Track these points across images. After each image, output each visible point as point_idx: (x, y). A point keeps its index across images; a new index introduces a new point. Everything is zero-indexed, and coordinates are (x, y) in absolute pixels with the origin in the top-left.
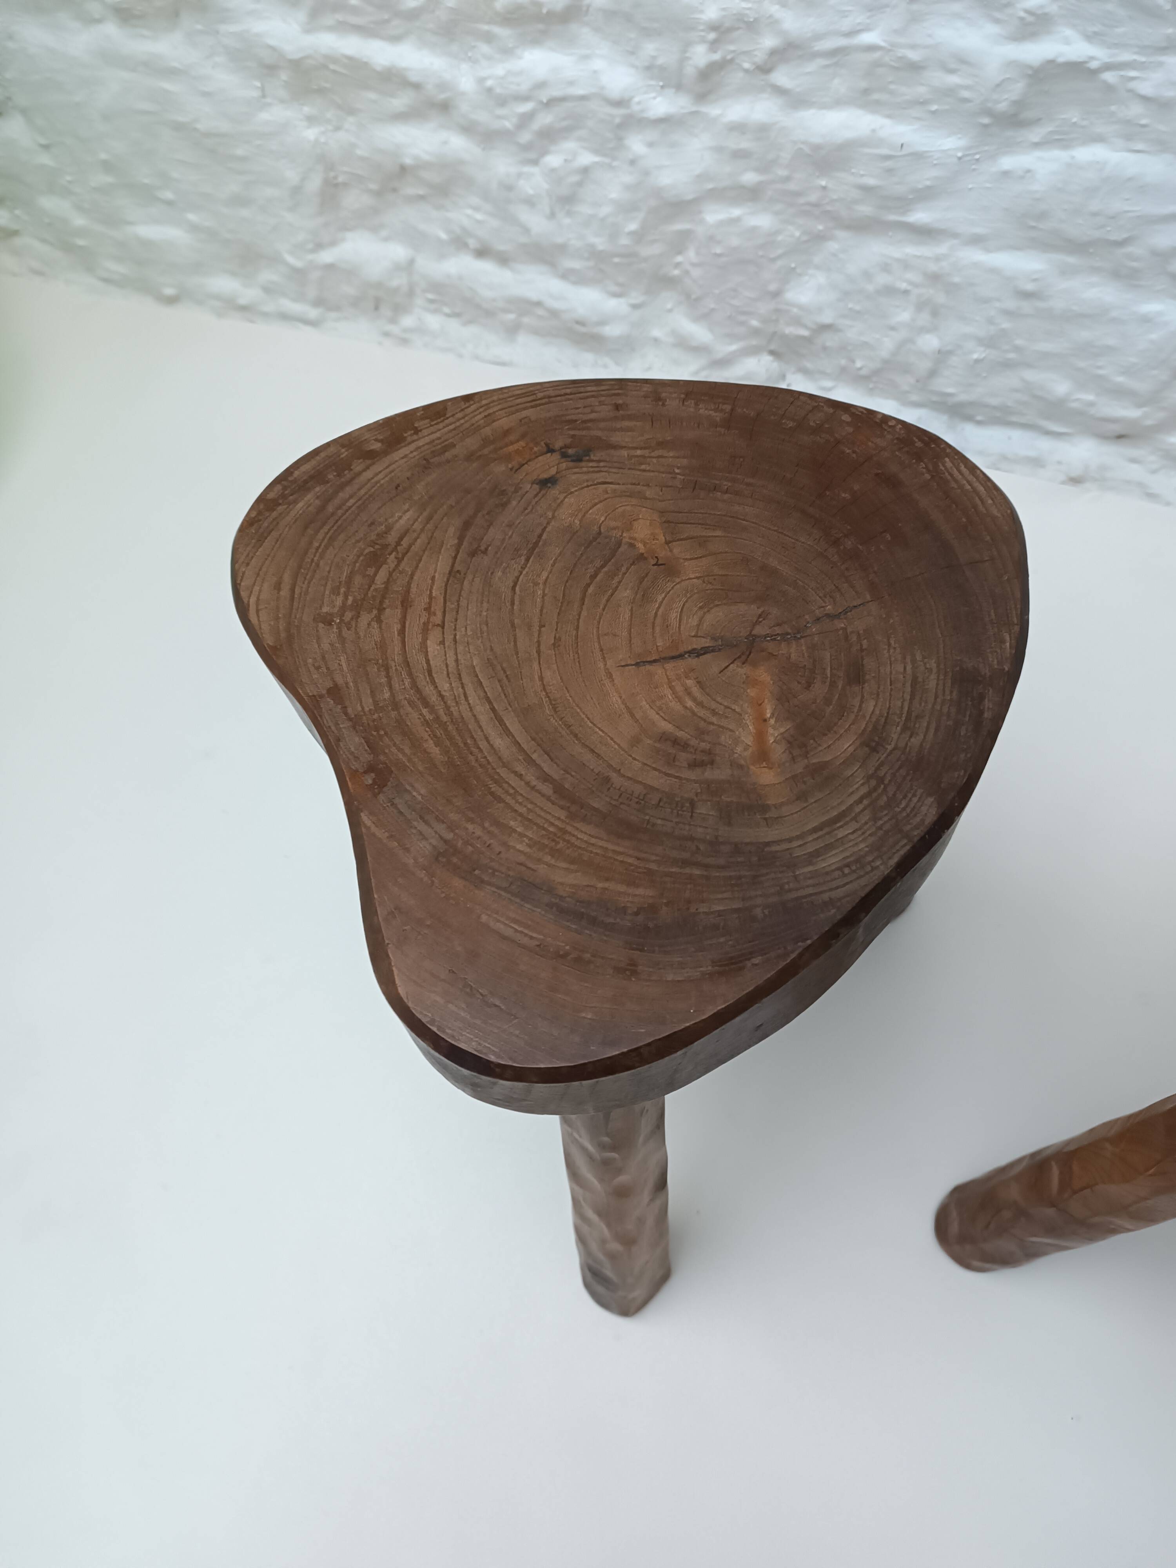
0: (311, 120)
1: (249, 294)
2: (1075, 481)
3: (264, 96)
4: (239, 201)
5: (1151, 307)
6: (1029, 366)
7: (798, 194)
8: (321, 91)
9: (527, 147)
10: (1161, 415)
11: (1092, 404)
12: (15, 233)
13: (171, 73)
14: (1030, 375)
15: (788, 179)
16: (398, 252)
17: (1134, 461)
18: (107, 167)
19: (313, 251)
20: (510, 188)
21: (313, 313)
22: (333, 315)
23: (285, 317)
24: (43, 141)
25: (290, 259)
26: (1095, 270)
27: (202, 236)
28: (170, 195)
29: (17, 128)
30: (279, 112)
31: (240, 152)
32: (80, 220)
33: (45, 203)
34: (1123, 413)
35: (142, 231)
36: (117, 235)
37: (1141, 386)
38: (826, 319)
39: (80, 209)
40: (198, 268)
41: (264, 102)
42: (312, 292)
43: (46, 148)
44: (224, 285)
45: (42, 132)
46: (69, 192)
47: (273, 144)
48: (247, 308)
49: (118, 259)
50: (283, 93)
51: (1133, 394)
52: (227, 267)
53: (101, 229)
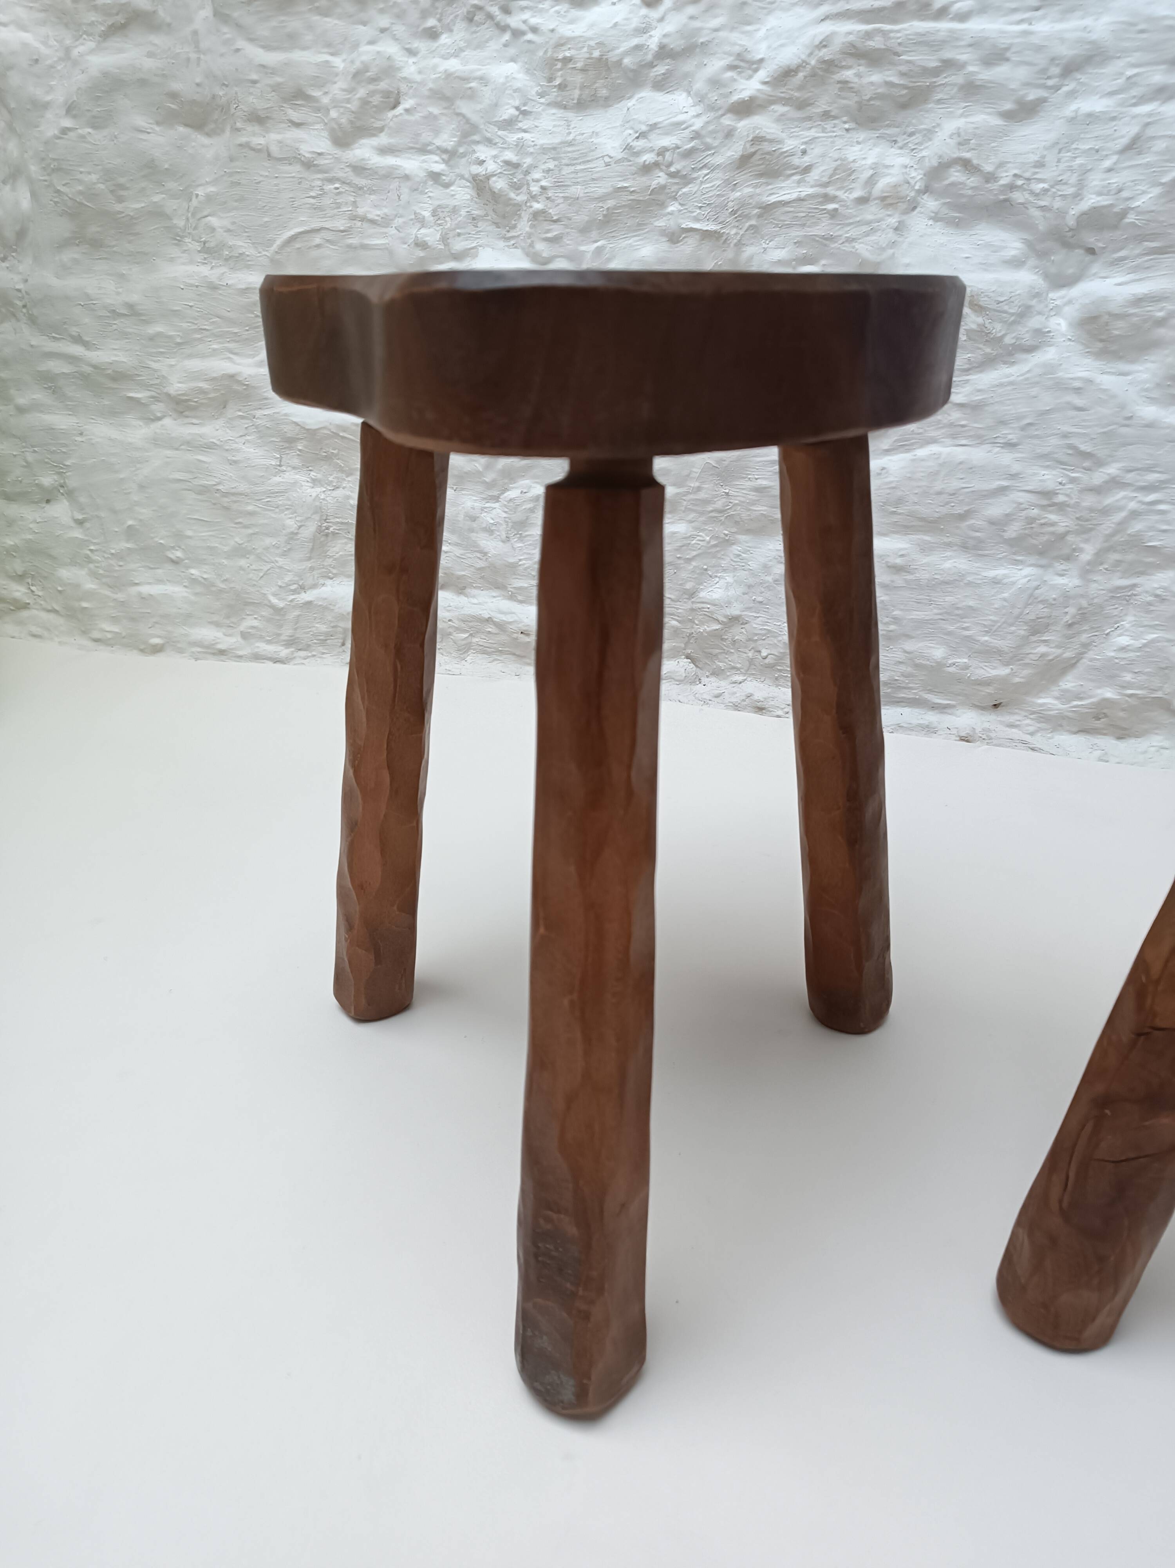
0: (315, 482)
1: (226, 641)
2: (965, 739)
3: (280, 466)
4: (240, 552)
5: (999, 572)
6: (908, 637)
7: (707, 502)
8: (328, 458)
9: (490, 486)
10: (1026, 672)
11: (966, 667)
13: (210, 447)
14: (909, 645)
15: (699, 489)
17: (1011, 726)
18: (130, 533)
19: (294, 592)
20: (474, 519)
21: (284, 652)
22: (303, 654)
23: (257, 657)
24: (80, 517)
25: (274, 600)
26: (949, 545)
27: (199, 589)
28: (179, 554)
29: (61, 511)
30: (290, 476)
31: (250, 508)
32: (90, 585)
33: (65, 573)
34: (994, 673)
35: (145, 589)
36: (120, 596)
37: (1004, 644)
38: (735, 611)
39: (94, 575)
40: (188, 618)
41: (279, 469)
42: (287, 632)
43: (80, 523)
44: (207, 633)
45: (81, 509)
46: (89, 560)
47: (280, 501)
48: (222, 652)
49: (115, 620)
50: (296, 462)
51: (999, 652)
52: (215, 618)
53: (107, 592)
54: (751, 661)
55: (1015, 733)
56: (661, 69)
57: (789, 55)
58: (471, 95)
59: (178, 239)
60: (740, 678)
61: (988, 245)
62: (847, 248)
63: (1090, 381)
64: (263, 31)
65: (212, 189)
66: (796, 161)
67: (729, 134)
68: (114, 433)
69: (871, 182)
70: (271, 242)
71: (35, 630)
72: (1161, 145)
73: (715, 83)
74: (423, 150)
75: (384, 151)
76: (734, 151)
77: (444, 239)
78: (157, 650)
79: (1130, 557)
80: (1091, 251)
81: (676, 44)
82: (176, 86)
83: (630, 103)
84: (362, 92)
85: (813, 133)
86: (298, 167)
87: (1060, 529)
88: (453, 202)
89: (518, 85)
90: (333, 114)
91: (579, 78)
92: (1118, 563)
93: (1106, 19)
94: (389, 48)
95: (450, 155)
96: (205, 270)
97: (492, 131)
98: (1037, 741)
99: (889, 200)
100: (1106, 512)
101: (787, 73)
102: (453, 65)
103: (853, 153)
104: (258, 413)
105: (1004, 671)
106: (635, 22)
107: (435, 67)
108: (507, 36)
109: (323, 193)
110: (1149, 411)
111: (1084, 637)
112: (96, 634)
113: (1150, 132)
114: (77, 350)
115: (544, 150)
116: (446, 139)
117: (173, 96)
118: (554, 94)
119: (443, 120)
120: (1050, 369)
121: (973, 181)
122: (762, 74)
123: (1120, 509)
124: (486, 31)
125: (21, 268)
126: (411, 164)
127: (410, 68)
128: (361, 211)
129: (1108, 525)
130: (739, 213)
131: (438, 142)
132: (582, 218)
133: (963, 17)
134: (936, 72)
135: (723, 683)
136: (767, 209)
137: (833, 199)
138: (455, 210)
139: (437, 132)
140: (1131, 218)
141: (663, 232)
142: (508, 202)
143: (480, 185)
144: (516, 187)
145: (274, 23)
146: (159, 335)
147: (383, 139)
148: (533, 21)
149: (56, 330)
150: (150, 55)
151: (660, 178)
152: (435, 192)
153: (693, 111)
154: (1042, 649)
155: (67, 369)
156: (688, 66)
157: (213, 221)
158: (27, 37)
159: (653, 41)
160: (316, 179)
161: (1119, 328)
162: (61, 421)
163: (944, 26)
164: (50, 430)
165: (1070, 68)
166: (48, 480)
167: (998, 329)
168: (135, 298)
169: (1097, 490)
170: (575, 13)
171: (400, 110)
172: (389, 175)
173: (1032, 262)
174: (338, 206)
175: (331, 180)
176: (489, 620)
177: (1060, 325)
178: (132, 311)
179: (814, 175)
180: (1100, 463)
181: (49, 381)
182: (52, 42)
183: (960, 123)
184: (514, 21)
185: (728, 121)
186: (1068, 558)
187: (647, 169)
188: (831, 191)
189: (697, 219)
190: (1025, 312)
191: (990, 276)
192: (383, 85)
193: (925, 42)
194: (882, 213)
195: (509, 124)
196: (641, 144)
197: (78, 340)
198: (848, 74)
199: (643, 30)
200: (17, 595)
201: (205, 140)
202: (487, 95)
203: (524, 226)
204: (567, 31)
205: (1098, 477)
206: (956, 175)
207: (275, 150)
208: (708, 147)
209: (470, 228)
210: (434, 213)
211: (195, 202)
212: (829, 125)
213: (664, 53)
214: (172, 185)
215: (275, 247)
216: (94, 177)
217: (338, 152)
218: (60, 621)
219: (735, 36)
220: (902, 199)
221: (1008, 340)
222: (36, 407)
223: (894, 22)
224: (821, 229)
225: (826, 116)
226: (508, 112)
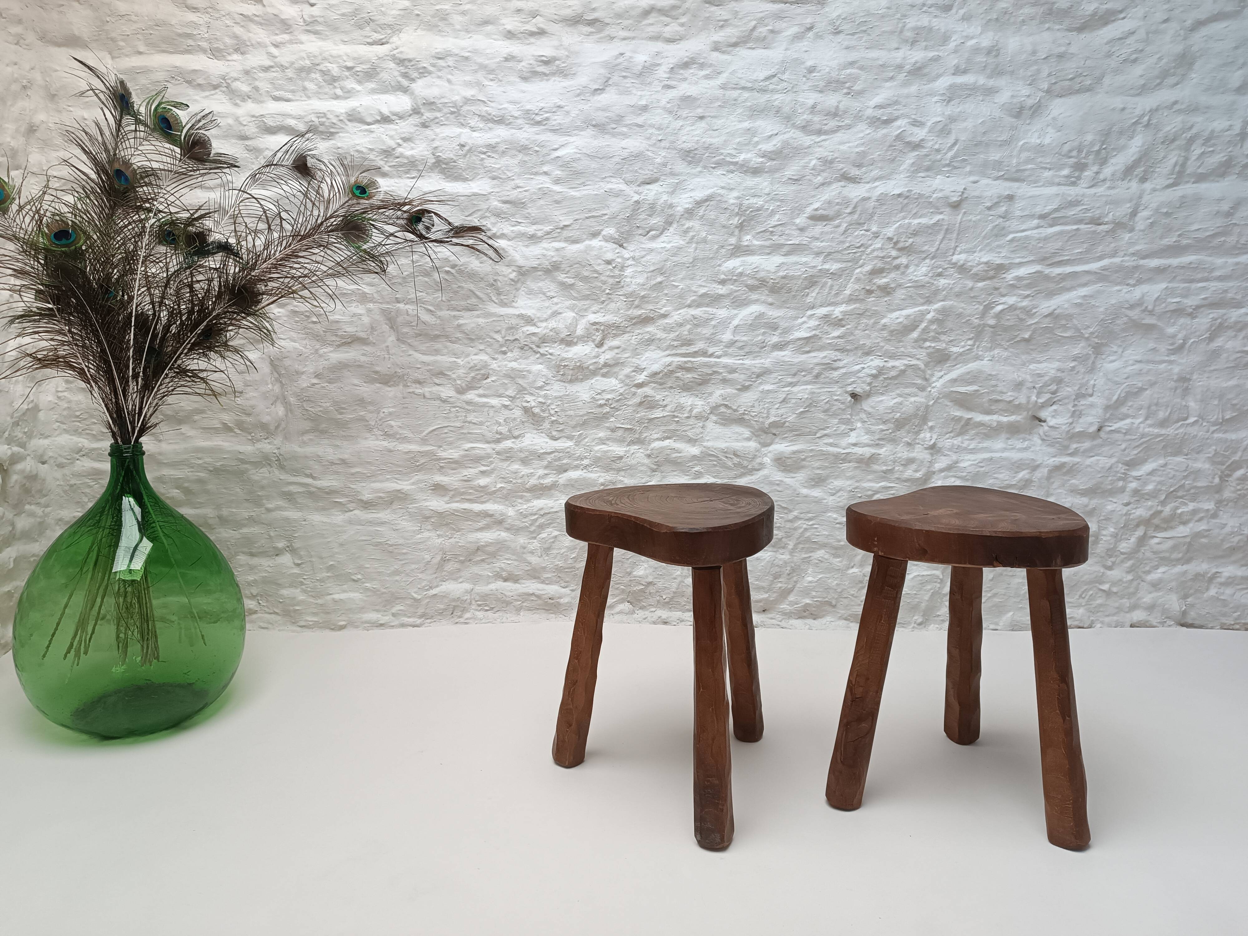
0: (440, 536)
1: (384, 619)
3: (421, 529)
4: (397, 573)
8: (447, 524)
9: (532, 532)
10: (775, 595)
12: (255, 612)
13: (383, 523)
16: (467, 586)
17: (772, 619)
19: (427, 590)
20: (524, 548)
21: (419, 621)
22: (429, 621)
23: (403, 625)
24: (299, 562)
25: (415, 596)
27: (369, 594)
28: (359, 577)
29: (286, 559)
30: (426, 534)
31: (404, 551)
32: (302, 597)
33: (285, 592)
34: (762, 597)
35: (336, 597)
36: (320, 601)
37: (764, 584)
38: (650, 579)
39: (304, 591)
40: (362, 609)
41: (420, 531)
42: (421, 611)
43: (298, 565)
44: (373, 616)
45: (301, 558)
46: (302, 584)
47: (421, 546)
48: (382, 625)
49: (315, 614)
50: (430, 527)
51: (763, 588)
52: (377, 608)
53: (312, 600)
54: (658, 601)
55: (774, 621)
56: (605, 370)
57: (656, 367)
58: (524, 377)
59: (370, 429)
60: (653, 609)
61: (737, 433)
62: (684, 433)
63: (782, 481)
64: (423, 347)
65: (391, 410)
66: (661, 403)
67: (634, 394)
68: (325, 519)
69: (691, 411)
70: (422, 432)
71: (262, 624)
72: (794, 401)
73: (628, 376)
74: (500, 396)
75: (480, 396)
76: (637, 400)
77: (510, 431)
78: (342, 628)
79: (807, 546)
80: (775, 434)
81: (611, 362)
82: (378, 369)
83: (593, 381)
84: (473, 374)
85: (666, 393)
86: (439, 402)
87: (780, 537)
88: (513, 416)
89: (543, 373)
90: (459, 382)
91: (571, 372)
92: (803, 548)
93: (769, 360)
94: (484, 357)
95: (512, 398)
96: (385, 443)
97: (533, 390)
98: (783, 624)
99: (698, 417)
100: (795, 529)
101: (656, 374)
102: (514, 365)
103: (682, 401)
104: (410, 506)
105: (766, 596)
106: (594, 354)
107: (506, 365)
108: (538, 355)
109: (450, 412)
110: (805, 491)
111: (795, 579)
112: (302, 623)
113: (789, 396)
114: (309, 481)
115: (556, 398)
116: (510, 392)
117: (376, 372)
118: (559, 377)
119: (509, 385)
120: (766, 477)
121: (729, 411)
122: (645, 373)
123: (801, 528)
124: (529, 353)
125: (275, 442)
126: (494, 401)
127: (494, 365)
128: (468, 419)
129: (797, 534)
130: (640, 422)
131: (507, 393)
132: (573, 423)
133: (719, 357)
134: (711, 374)
135: (646, 613)
136: (651, 420)
137: (677, 417)
138: (515, 419)
139: (506, 390)
140: (787, 424)
141: (608, 428)
142: (540, 417)
143: (527, 410)
144: (543, 411)
145: (428, 345)
146: (358, 472)
147: (481, 391)
148: (551, 351)
149: (296, 472)
150: (363, 355)
151: (607, 409)
152: (506, 413)
153: (619, 386)
154: (780, 585)
155: (301, 489)
156: (616, 369)
157: (392, 423)
158: (297, 345)
159: (602, 360)
160: (447, 407)
161: (789, 462)
162: (293, 514)
163: (712, 359)
164: (287, 519)
165: (758, 376)
166: (281, 545)
167: (745, 463)
168: (346, 456)
169: (791, 521)
170: (567, 348)
171: (489, 380)
172: (484, 405)
173: (754, 438)
174: (457, 417)
175: (454, 407)
176: (533, 594)
177: (767, 460)
178: (343, 462)
179: (668, 408)
180: (791, 511)
181: (289, 497)
182: (308, 347)
183: (722, 392)
184: (542, 351)
185: (633, 389)
186: (784, 548)
187: (601, 406)
188: (675, 414)
189: (622, 424)
190: (755, 457)
191: (740, 444)
192: (482, 372)
193: (706, 365)
194: (696, 422)
195: (540, 388)
196: (599, 397)
197: (311, 476)
198: (679, 374)
199: (597, 357)
200: (251, 606)
201: (389, 389)
202: (531, 377)
203: (546, 425)
204: (565, 355)
205: (791, 516)
206: (723, 409)
207: (428, 395)
208: (626, 398)
209: (521, 426)
210: (505, 420)
211: (382, 415)
212: (672, 391)
213: (606, 365)
214: (371, 408)
215: (424, 434)
216: (328, 404)
217: (459, 396)
218: (279, 618)
219: (634, 360)
220: (703, 417)
221: (749, 467)
222: (279, 508)
223: (694, 357)
224: (673, 427)
225: (671, 387)
226: (540, 384)
